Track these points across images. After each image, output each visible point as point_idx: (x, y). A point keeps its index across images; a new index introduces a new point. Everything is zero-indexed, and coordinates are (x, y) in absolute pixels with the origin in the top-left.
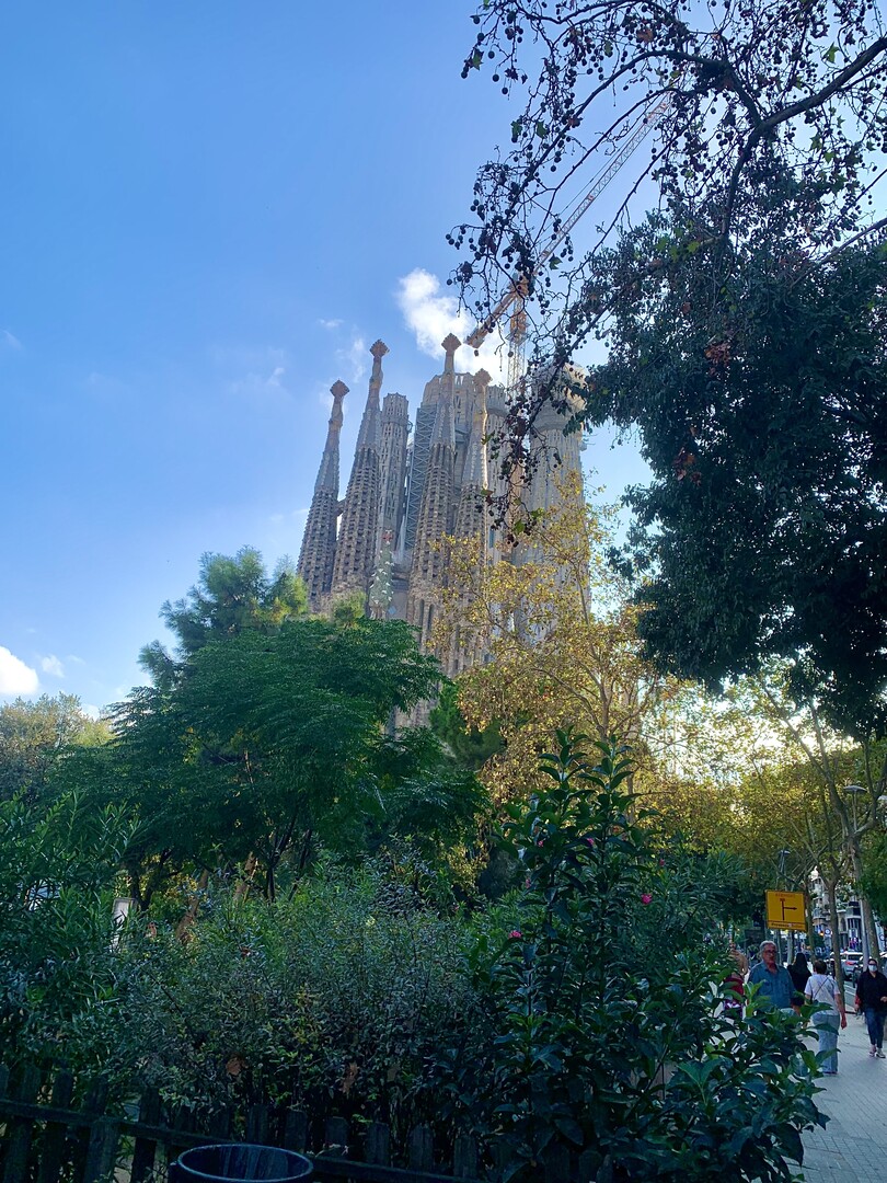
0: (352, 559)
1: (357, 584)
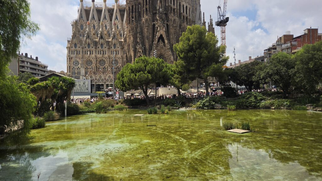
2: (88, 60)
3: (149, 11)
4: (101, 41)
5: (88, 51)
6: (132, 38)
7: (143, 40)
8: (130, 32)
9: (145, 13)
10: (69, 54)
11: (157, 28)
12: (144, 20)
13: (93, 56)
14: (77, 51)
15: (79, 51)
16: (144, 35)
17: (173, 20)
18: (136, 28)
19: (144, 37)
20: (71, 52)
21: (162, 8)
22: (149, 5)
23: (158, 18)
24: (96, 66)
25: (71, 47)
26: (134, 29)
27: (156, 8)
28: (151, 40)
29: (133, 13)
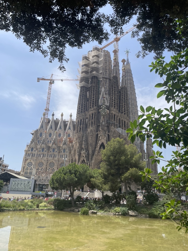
0: (94, 103)
1: (96, 109)
2: (40, 162)
3: (94, 124)
4: (53, 146)
5: (41, 154)
6: (78, 144)
7: (87, 147)
8: (77, 139)
9: (91, 125)
10: (26, 156)
11: (100, 137)
12: (89, 130)
13: (45, 158)
14: (33, 154)
15: (35, 154)
16: (89, 142)
17: (113, 131)
18: (83, 137)
19: (88, 144)
20: (27, 155)
21: (104, 122)
22: (94, 119)
23: (100, 129)
24: (46, 168)
25: (28, 150)
26: (80, 137)
27: (100, 122)
28: (94, 146)
29: (81, 125)
